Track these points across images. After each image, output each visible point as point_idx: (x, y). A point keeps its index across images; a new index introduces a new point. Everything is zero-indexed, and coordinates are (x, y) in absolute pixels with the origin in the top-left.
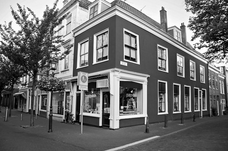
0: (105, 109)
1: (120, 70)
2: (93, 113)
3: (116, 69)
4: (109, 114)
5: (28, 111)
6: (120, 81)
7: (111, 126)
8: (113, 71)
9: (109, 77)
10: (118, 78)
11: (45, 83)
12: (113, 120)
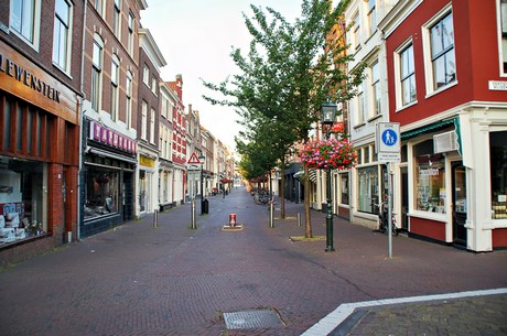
0: (457, 203)
1: (487, 104)
2: (434, 211)
3: (474, 103)
4: (465, 214)
5: (320, 208)
6: (490, 133)
7: (470, 245)
8: (469, 110)
9: (458, 126)
10: (481, 124)
11: (311, 153)
12: (474, 231)
